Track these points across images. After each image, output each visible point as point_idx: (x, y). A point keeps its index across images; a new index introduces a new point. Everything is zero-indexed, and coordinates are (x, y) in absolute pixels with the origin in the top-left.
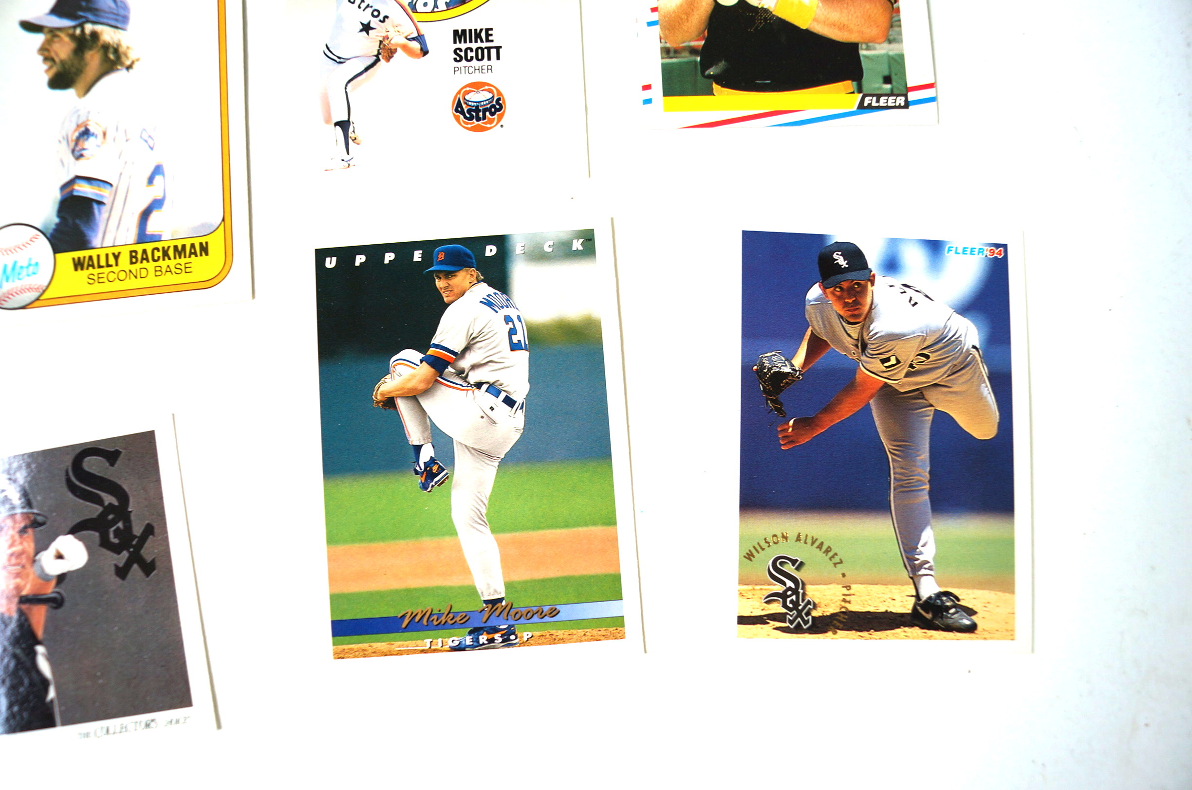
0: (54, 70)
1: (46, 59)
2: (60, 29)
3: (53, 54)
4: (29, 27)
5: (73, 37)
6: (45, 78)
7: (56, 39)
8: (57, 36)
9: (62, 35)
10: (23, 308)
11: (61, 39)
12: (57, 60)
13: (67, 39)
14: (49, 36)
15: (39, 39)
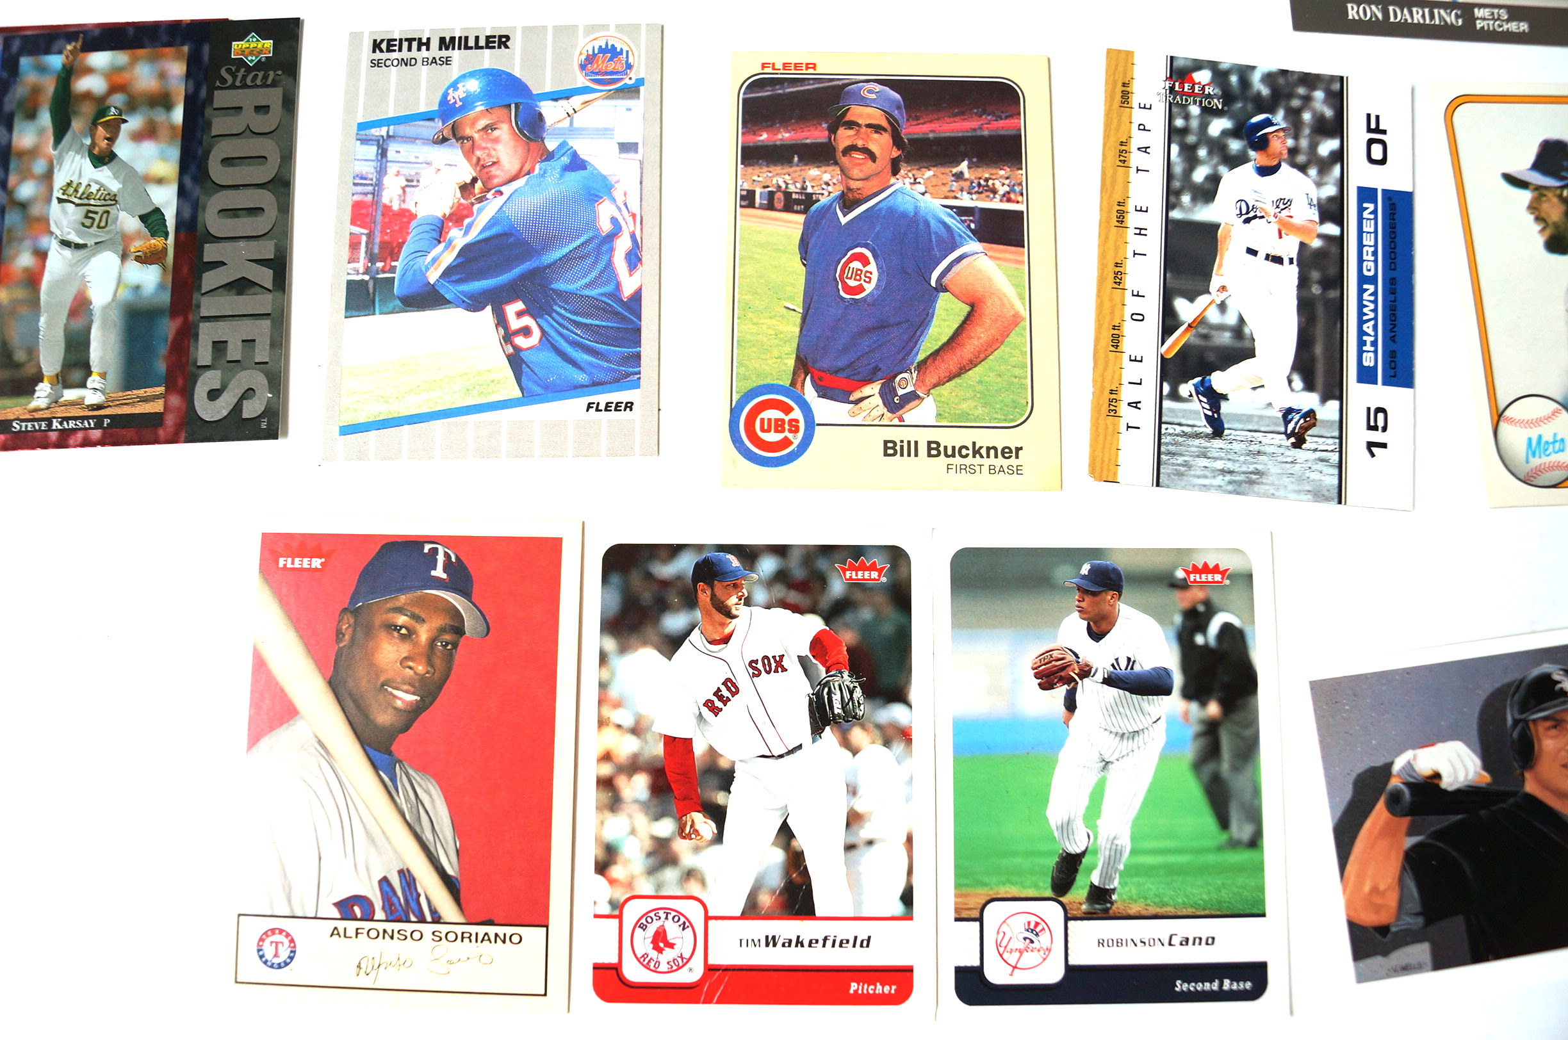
0: (1548, 232)
1: (1538, 219)
2: (1546, 188)
3: (1543, 215)
4: (1512, 180)
5: (1560, 197)
6: (1540, 241)
7: (1544, 199)
8: (1545, 195)
9: (1550, 195)
10: (1554, 486)
11: (1549, 200)
12: (1550, 222)
13: (1555, 200)
14: (1536, 193)
15: (1526, 196)
